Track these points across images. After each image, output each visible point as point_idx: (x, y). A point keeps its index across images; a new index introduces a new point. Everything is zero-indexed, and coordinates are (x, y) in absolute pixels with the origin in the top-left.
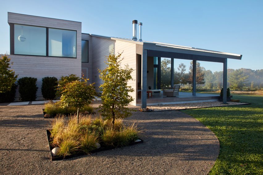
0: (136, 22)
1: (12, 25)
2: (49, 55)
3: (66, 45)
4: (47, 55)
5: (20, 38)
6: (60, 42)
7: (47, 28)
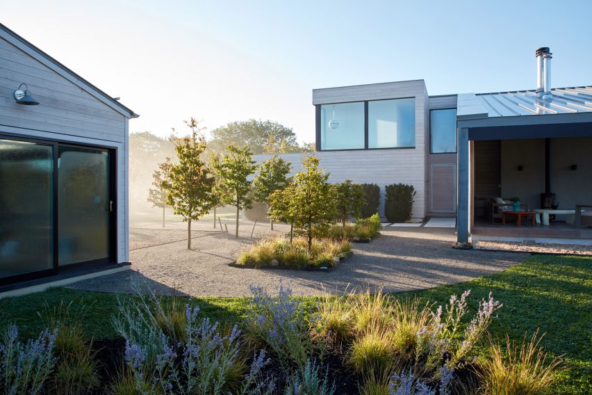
0: (544, 51)
1: (318, 107)
2: (369, 147)
3: (406, 122)
4: (366, 148)
5: (331, 124)
6: (394, 121)
7: (366, 103)
